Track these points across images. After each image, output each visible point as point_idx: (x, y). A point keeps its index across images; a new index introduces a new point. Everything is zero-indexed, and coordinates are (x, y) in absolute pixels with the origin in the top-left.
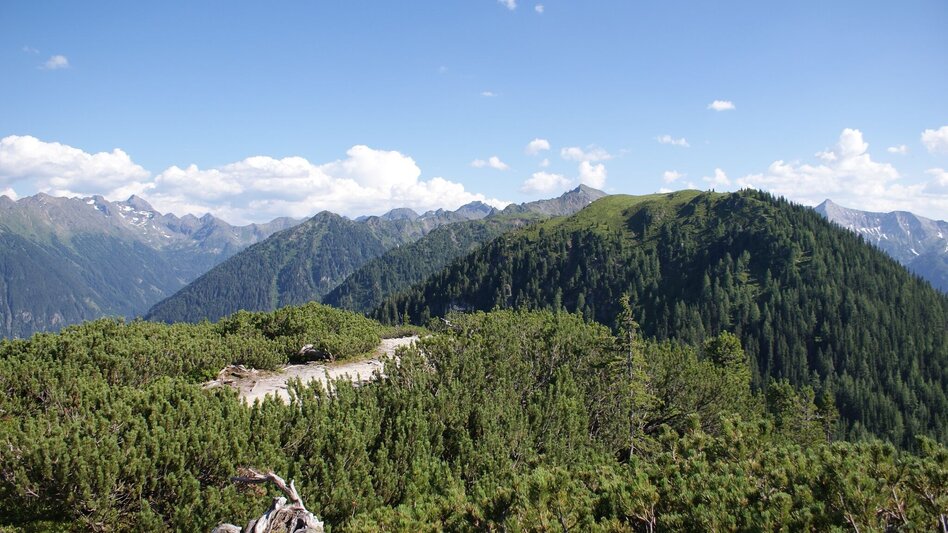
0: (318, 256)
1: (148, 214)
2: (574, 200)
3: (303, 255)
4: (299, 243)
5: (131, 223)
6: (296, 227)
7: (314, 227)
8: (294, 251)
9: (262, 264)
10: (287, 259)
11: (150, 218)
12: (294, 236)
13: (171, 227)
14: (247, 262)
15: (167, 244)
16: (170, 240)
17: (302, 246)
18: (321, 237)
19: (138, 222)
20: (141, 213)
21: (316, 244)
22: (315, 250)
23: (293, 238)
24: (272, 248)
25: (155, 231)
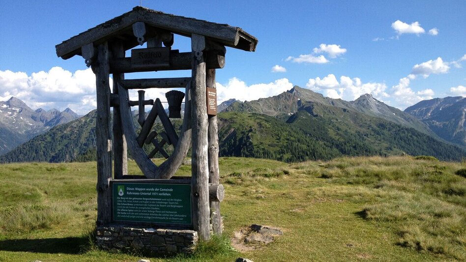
0: (85, 145)
1: (18, 110)
2: (286, 98)
3: (72, 146)
4: (71, 135)
5: (6, 115)
6: (72, 122)
7: (86, 122)
8: (65, 141)
9: (37, 153)
10: (59, 148)
11: (20, 112)
12: (69, 129)
13: (33, 118)
14: (25, 152)
15: (29, 129)
16: (32, 127)
17: (73, 137)
18: (89, 131)
19: (11, 115)
20: (14, 109)
21: (85, 135)
22: (83, 140)
23: (67, 132)
24: (49, 139)
25: (22, 121)
